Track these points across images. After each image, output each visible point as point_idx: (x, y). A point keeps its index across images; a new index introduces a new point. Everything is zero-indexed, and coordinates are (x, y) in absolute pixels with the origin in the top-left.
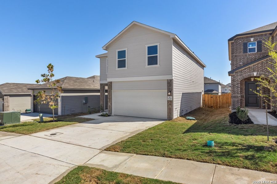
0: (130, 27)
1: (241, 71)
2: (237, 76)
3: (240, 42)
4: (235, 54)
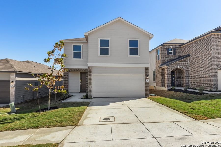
0: (115, 22)
1: (172, 65)
2: (170, 67)
3: (166, 47)
4: (163, 55)
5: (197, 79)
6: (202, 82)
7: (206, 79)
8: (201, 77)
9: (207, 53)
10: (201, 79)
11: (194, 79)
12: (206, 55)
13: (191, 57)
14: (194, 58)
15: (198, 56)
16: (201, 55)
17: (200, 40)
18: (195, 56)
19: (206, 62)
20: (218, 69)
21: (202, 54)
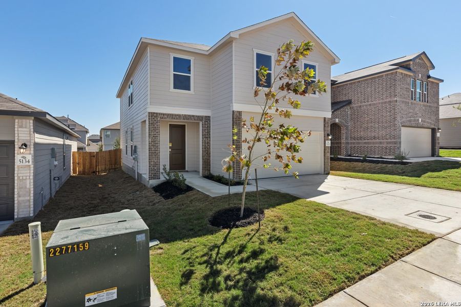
5: (366, 141)
6: (377, 145)
7: (385, 141)
8: (375, 138)
9: (388, 100)
10: (374, 141)
11: (360, 141)
12: (385, 102)
13: (353, 105)
14: (360, 106)
15: (369, 103)
16: (374, 102)
17: (375, 78)
18: (363, 104)
19: (384, 114)
20: (402, 126)
21: (378, 101)
